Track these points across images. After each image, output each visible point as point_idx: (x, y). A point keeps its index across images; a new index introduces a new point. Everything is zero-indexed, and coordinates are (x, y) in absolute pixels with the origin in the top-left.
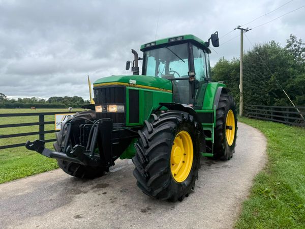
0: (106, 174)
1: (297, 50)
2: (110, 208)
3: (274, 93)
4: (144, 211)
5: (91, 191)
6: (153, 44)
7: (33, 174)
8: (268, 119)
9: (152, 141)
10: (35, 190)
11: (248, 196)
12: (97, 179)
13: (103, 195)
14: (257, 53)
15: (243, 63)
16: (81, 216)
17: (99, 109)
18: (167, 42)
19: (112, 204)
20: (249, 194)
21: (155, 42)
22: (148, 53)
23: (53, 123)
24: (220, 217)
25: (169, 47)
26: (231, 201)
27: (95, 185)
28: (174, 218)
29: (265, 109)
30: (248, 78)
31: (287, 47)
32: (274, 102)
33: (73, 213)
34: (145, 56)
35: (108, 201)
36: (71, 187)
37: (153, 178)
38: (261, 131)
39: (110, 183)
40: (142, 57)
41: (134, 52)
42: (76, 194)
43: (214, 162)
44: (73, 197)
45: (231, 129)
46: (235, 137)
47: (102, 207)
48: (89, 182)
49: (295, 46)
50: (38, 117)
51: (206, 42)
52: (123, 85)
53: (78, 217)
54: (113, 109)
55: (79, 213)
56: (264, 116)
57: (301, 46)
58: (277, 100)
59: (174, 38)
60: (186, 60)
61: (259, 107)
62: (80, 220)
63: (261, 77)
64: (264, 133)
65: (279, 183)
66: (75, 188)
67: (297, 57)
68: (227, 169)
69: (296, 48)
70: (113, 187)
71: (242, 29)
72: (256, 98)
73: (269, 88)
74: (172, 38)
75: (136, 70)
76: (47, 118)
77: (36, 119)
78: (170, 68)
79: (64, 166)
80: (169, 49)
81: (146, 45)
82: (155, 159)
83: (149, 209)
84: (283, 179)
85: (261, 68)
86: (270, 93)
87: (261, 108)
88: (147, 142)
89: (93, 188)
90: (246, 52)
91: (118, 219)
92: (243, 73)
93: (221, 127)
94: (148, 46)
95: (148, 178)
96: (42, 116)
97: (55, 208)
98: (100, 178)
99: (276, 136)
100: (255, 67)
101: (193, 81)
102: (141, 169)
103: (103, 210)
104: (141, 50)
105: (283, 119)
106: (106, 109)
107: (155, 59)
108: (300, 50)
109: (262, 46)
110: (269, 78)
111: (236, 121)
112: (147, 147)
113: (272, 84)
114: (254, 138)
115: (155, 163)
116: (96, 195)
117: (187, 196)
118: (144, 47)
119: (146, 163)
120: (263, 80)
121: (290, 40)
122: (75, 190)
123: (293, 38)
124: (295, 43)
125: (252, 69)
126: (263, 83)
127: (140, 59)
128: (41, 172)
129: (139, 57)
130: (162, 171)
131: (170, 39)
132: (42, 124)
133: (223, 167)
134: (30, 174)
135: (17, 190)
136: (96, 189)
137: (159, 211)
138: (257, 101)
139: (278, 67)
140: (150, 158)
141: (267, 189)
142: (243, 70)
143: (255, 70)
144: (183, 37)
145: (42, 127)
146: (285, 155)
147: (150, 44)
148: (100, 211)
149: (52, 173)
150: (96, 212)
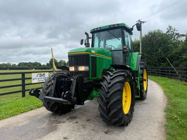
0: (72, 110)
1: (173, 34)
2: (85, 132)
3: (161, 60)
4: (106, 133)
5: (68, 121)
6: (99, 29)
7: (24, 112)
8: (157, 75)
9: (111, 88)
10: (30, 122)
11: (166, 121)
12: (68, 114)
13: (76, 124)
14: (150, 36)
15: (142, 42)
16: (67, 138)
17: (72, 69)
18: (108, 27)
19: (84, 129)
20: (166, 120)
21: (100, 28)
22: (95, 34)
23: (31, 78)
24: (155, 134)
25: (109, 31)
26: (157, 125)
27: (68, 117)
28: (127, 136)
29: (155, 69)
30: (145, 51)
31: (167, 32)
32: (160, 65)
34: (93, 36)
35: (81, 127)
36: (53, 119)
37: (113, 112)
38: (156, 82)
39: (78, 116)
41: (86, 34)
42: (58, 123)
44: (57, 126)
45: (146, 81)
46: (147, 86)
47: (79, 131)
48: (63, 116)
49: (172, 32)
50: (21, 75)
51: (131, 28)
52: (88, 54)
53: (65, 138)
54: (82, 68)
55: (65, 135)
56: (155, 73)
57: (175, 32)
58: (162, 64)
59: (113, 25)
60: (121, 39)
61: (152, 68)
63: (153, 50)
64: (158, 83)
65: (180, 113)
66: (56, 119)
67: (173, 38)
68: (146, 105)
69: (172, 33)
70: (80, 118)
71: (141, 22)
72: (150, 62)
73: (157, 56)
74: (111, 25)
75: (87, 45)
76: (27, 76)
77: (20, 76)
78: (106, 44)
79: (47, 106)
80: (109, 32)
81: (94, 29)
82: (115, 100)
83: (109, 131)
84: (181, 110)
85: (152, 45)
86: (158, 60)
87: (153, 68)
88: (108, 89)
89: (68, 119)
90: (143, 35)
91: (92, 138)
92: (142, 48)
93: (142, 80)
94: (95, 30)
95: (109, 112)
96: (23, 74)
97: (47, 133)
98: (70, 113)
99: (166, 85)
100: (149, 44)
101: (125, 52)
102: (105, 106)
103: (80, 133)
104: (91, 33)
105: (165, 75)
106: (77, 68)
107: (98, 38)
108: (175, 34)
109: (153, 32)
110: (157, 51)
111: (147, 76)
112: (108, 92)
113: (159, 54)
114: (154, 86)
115: (115, 102)
116: (71, 124)
117: (130, 122)
118: (93, 31)
119: (108, 102)
120: (154, 52)
121: (169, 29)
122: (57, 121)
123: (170, 27)
124: (172, 30)
125: (147, 45)
126: (154, 53)
127: (90, 38)
128: (29, 110)
130: (119, 107)
131: (110, 26)
132: (23, 79)
133: (143, 104)
134: (23, 112)
135: (18, 123)
136: (70, 120)
137: (116, 132)
138: (150, 64)
139: (163, 45)
140: (110, 99)
141: (175, 116)
142: (142, 46)
143: (149, 46)
144: (118, 24)
145: (23, 81)
146: (176, 96)
147: (97, 28)
148: (78, 134)
149: (37, 111)
150: (76, 135)
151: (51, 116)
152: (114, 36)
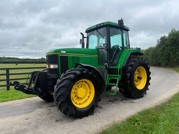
2: (44, 117)
4: (57, 121)
5: (45, 108)
11: (122, 121)
13: (48, 110)
18: (96, 27)
19: (46, 115)
20: (125, 120)
21: (91, 28)
22: (88, 34)
24: (91, 130)
26: (108, 123)
27: (50, 105)
33: (27, 117)
34: (88, 36)
40: (86, 37)
41: (82, 34)
43: (128, 99)
44: (35, 110)
45: (141, 79)
46: (148, 84)
48: (49, 103)
52: (56, 54)
53: (27, 119)
54: (52, 66)
59: (99, 24)
62: (25, 120)
80: (97, 31)
81: (87, 30)
83: (61, 120)
89: (48, 106)
91: (42, 122)
93: (128, 77)
94: (88, 30)
97: (22, 113)
103: (40, 117)
104: (86, 32)
106: (49, 66)
111: (149, 74)
116: (45, 110)
117: (87, 116)
129: (84, 36)
131: (97, 25)
144: (103, 23)
147: (89, 28)
150: (36, 118)
152: (101, 34)
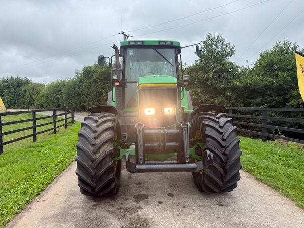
4: (221, 205)
6: (139, 43)
13: (163, 205)
18: (157, 44)
21: (143, 42)
22: (131, 52)
27: (133, 199)
36: (110, 208)
41: (115, 47)
44: (139, 216)
71: (125, 35)
74: (162, 42)
75: (117, 67)
80: (157, 51)
81: (130, 42)
83: (220, 202)
89: (137, 201)
106: (162, 111)
118: (126, 44)
122: (124, 209)
131: (159, 42)
136: (142, 202)
144: (172, 42)
147: (136, 42)
148: (192, 217)
149: (46, 202)
150: (191, 220)
151: (99, 204)
152: (165, 59)
